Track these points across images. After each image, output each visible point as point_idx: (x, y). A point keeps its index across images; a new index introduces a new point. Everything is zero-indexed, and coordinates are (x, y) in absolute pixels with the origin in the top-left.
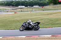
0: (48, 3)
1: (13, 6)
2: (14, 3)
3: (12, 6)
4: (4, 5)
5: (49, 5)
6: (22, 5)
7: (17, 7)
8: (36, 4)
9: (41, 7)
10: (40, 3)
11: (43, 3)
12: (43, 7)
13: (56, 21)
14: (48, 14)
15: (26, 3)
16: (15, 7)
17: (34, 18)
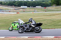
0: (50, 4)
1: (16, 6)
2: (16, 3)
3: (14, 6)
4: (6, 5)
5: (52, 6)
6: (25, 5)
7: (19, 7)
8: (38, 5)
9: (44, 8)
10: (42, 4)
11: (45, 4)
12: (45, 8)
13: (59, 22)
14: (51, 15)
15: (28, 3)
16: (17, 7)
17: (37, 19)
